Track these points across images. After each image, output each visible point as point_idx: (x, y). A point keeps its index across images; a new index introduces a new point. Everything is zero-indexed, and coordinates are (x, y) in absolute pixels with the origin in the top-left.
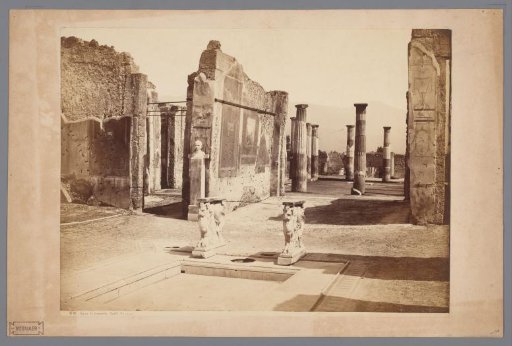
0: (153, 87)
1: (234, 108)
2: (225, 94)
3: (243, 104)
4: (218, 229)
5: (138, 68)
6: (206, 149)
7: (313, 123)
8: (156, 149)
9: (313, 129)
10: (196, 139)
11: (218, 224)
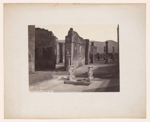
0: (57, 39)
1: (76, 44)
2: (74, 40)
3: (78, 43)
4: (73, 73)
5: (54, 35)
6: (70, 54)
7: (96, 46)
8: (58, 54)
9: (96, 48)
10: (68, 51)
11: (73, 72)
